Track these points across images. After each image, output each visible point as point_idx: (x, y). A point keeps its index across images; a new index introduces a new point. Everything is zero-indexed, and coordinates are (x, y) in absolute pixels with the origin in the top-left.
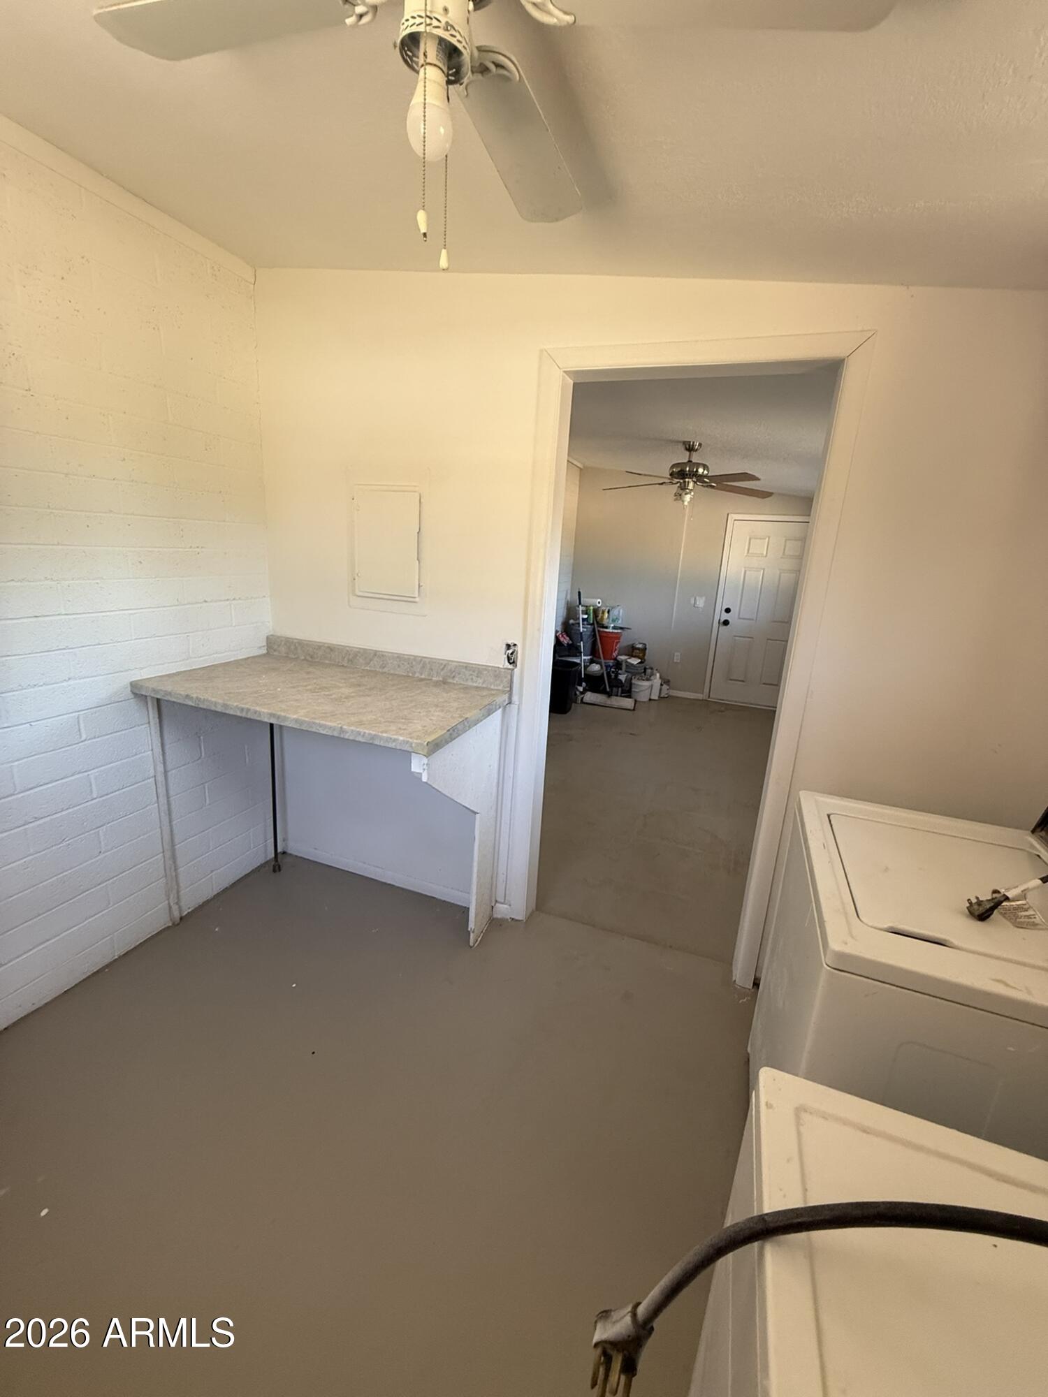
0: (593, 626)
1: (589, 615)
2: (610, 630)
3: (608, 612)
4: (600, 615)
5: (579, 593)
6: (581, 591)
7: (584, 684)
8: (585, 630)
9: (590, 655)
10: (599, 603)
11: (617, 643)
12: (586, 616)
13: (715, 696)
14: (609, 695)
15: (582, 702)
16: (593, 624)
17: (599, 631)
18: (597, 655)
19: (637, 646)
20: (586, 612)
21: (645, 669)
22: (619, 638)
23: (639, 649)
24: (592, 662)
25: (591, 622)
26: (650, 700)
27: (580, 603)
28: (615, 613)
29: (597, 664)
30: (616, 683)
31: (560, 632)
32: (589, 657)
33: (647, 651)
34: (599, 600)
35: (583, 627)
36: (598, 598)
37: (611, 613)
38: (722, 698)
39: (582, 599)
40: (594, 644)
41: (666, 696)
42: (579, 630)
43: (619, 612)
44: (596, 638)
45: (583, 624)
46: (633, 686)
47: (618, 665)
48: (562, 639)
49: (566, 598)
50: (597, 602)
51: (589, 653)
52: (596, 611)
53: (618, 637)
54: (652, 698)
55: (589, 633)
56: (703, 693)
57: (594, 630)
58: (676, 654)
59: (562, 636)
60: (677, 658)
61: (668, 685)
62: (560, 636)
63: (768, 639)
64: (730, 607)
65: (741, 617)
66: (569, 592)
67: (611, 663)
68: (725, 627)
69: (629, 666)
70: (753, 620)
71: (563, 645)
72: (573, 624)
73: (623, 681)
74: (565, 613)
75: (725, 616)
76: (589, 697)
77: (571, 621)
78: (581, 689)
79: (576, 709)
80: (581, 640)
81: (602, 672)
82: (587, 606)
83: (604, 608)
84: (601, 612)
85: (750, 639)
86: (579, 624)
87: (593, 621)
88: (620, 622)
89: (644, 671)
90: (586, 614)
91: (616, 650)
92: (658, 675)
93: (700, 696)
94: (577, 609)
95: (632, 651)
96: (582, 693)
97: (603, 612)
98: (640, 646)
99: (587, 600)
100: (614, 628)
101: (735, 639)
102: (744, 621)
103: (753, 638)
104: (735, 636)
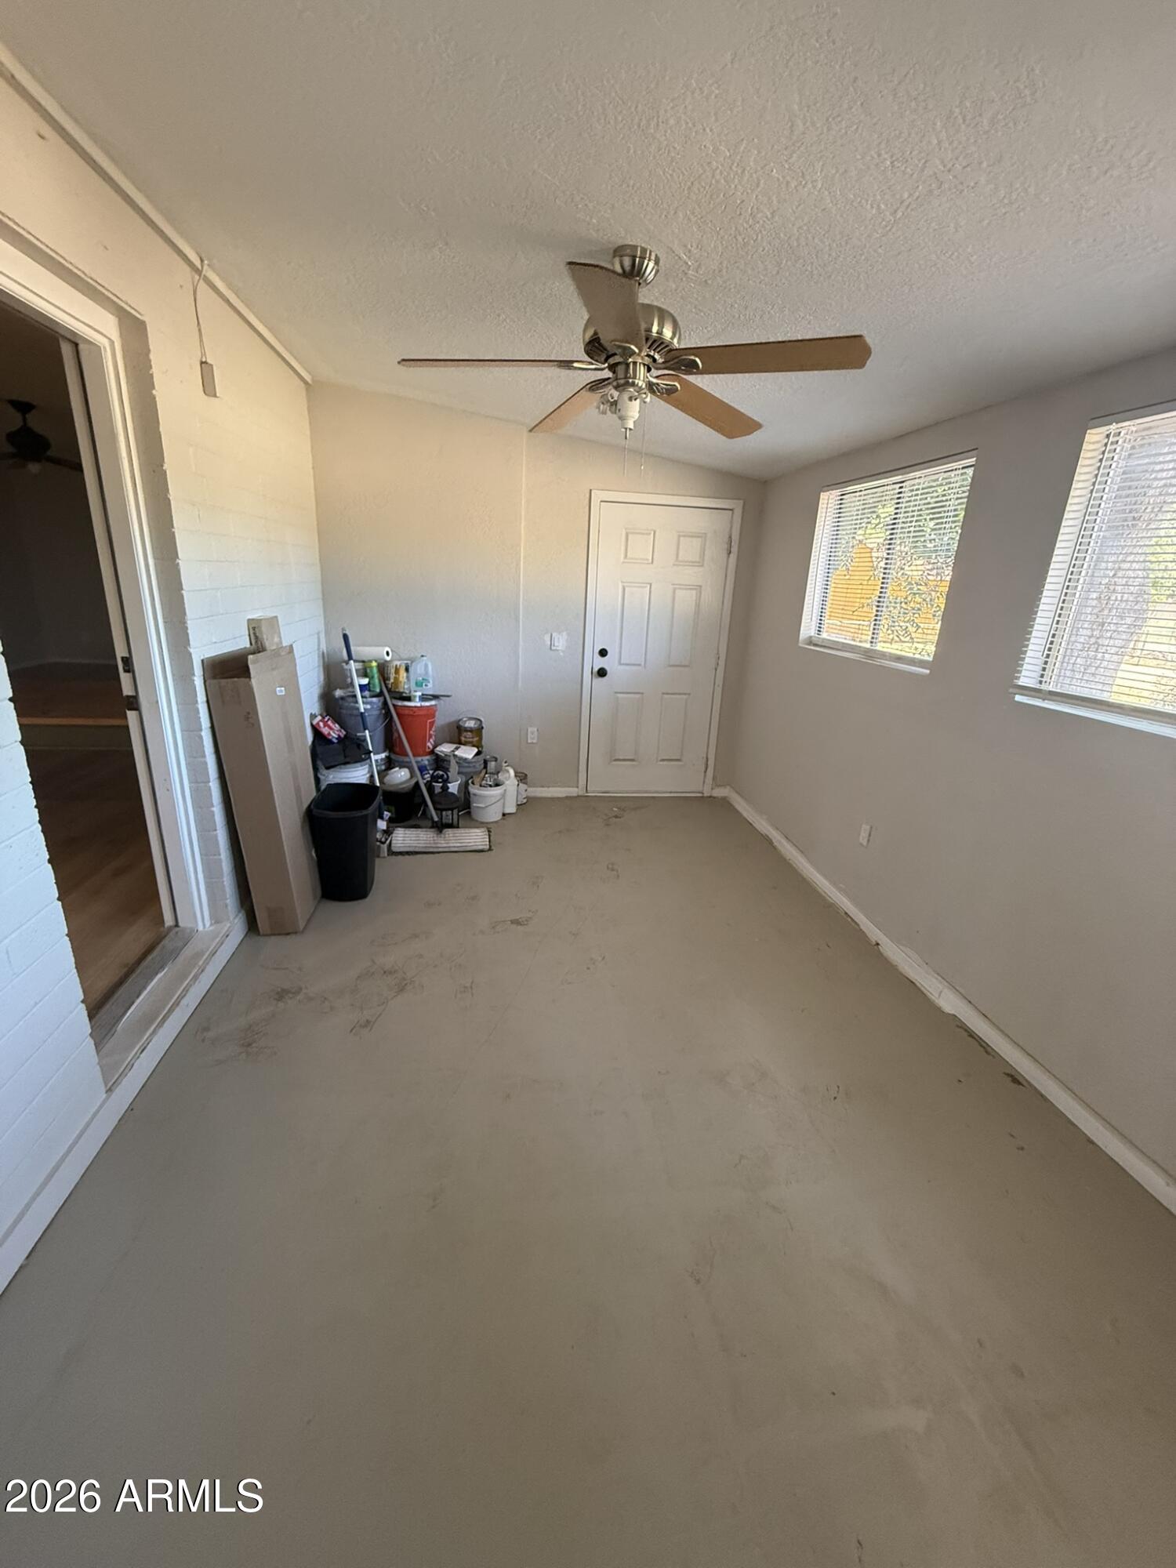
0: (382, 699)
1: (371, 678)
2: (416, 703)
3: (407, 670)
4: (392, 676)
5: (345, 637)
6: (347, 632)
7: (387, 814)
8: (369, 707)
9: (384, 751)
10: (388, 654)
11: (432, 724)
12: (365, 681)
13: (595, 789)
14: (440, 827)
15: (391, 853)
16: (381, 694)
17: (394, 705)
18: (397, 749)
19: (467, 725)
20: (364, 673)
21: (486, 762)
22: (434, 716)
23: (471, 730)
24: (390, 764)
25: (378, 690)
26: (504, 815)
27: (350, 657)
28: (418, 670)
29: (401, 767)
30: (444, 801)
31: (319, 718)
32: (383, 755)
33: (484, 731)
34: (387, 649)
35: (363, 703)
36: (386, 646)
37: (411, 670)
38: (603, 790)
39: (352, 648)
40: (389, 730)
41: (525, 801)
42: (358, 709)
43: (426, 666)
44: (392, 717)
45: (362, 697)
46: (472, 798)
47: (440, 763)
48: (325, 731)
49: (319, 649)
50: (381, 652)
51: (381, 746)
52: (383, 668)
53: (430, 713)
54: (507, 811)
55: (376, 712)
56: (578, 787)
57: (385, 703)
58: (530, 730)
59: (326, 725)
60: (532, 736)
61: (526, 783)
62: (321, 724)
63: (663, 694)
64: (607, 649)
65: (622, 662)
66: (322, 636)
67: (426, 760)
68: (600, 679)
69: (461, 761)
70: (640, 665)
71: (330, 742)
72: (342, 698)
73: (456, 793)
74: (322, 678)
75: (600, 663)
76: (403, 838)
77: (338, 693)
78: (382, 825)
79: (383, 870)
80: (365, 729)
81: (413, 782)
82: (363, 662)
83: (398, 663)
84: (393, 671)
85: (638, 696)
86: (355, 696)
87: (381, 690)
88: (430, 685)
89: (486, 769)
90: (365, 675)
91: (430, 736)
92: (512, 772)
93: (573, 791)
94: (346, 667)
95: (458, 734)
96: (388, 832)
97: (397, 671)
98: (471, 724)
99: (359, 648)
100: (424, 698)
101: (618, 698)
102: (627, 668)
103: (642, 693)
104: (616, 693)
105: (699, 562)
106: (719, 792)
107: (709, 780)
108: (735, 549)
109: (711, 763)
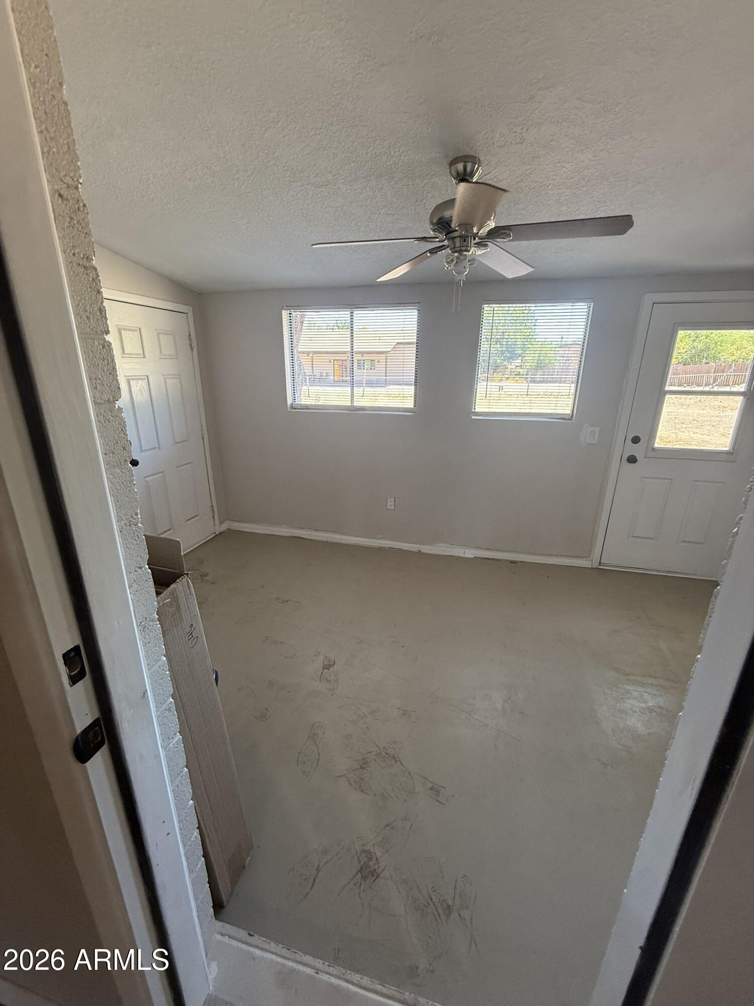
63: (177, 467)
70: (155, 447)
85: (160, 475)
101: (147, 482)
102: (147, 453)
103: (163, 472)
104: (145, 477)
105: (174, 356)
106: (224, 527)
107: (217, 521)
108: (195, 345)
109: (215, 509)
